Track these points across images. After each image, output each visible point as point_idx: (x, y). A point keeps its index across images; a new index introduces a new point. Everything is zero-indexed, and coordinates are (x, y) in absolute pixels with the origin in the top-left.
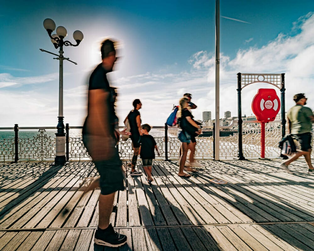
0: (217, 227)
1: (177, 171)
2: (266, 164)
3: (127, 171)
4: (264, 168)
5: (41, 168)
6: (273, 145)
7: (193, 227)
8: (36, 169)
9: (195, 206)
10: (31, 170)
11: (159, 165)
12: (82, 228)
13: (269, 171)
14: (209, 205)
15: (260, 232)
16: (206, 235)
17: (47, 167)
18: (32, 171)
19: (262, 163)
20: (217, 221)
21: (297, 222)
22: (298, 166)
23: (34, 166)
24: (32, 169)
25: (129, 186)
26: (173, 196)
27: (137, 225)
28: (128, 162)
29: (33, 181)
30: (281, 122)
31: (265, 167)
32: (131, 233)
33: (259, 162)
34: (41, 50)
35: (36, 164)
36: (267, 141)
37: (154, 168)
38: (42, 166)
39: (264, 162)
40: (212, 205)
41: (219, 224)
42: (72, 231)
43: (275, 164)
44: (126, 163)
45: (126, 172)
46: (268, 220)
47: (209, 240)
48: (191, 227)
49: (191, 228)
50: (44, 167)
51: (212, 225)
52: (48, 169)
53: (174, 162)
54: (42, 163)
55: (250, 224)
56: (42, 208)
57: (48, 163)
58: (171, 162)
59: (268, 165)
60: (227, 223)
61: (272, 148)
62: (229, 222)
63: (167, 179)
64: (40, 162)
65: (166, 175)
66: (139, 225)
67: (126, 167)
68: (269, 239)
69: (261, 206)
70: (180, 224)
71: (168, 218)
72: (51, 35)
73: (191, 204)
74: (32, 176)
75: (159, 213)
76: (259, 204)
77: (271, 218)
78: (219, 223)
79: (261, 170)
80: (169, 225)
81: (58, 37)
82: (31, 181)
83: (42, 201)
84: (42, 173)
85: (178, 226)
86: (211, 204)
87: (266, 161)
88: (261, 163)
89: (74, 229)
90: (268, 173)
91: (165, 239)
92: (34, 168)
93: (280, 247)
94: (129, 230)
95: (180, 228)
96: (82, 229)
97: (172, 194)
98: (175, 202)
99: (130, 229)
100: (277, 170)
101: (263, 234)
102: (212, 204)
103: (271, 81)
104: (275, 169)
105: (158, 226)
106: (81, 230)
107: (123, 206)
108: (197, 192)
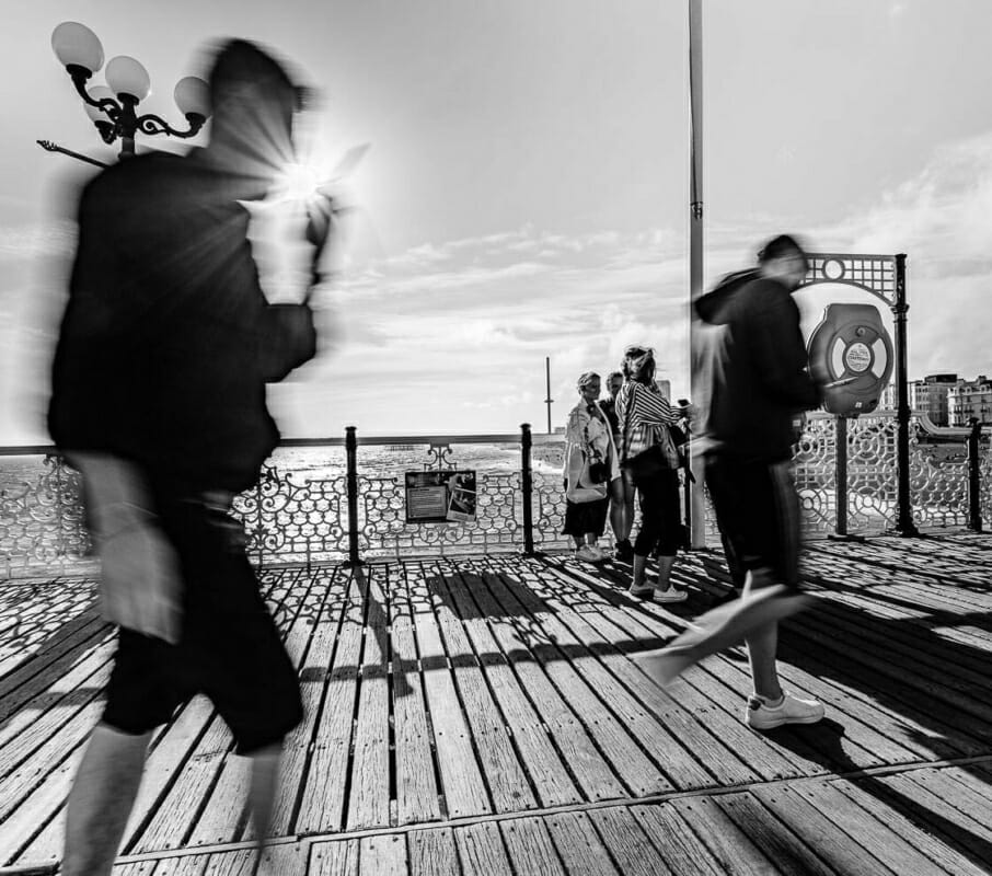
0: (717, 798)
1: (565, 593)
2: (852, 554)
3: (388, 601)
4: (848, 571)
5: (52, 606)
6: (872, 492)
7: (631, 805)
8: (32, 610)
9: (635, 721)
10: (11, 616)
11: (505, 573)
12: (212, 849)
13: (867, 579)
14: (684, 717)
15: (862, 807)
16: (680, 834)
17: (79, 598)
18: (13, 621)
19: (840, 553)
20: (715, 777)
21: (974, 756)
22: (952, 557)
23: (27, 599)
24: (15, 611)
25: (395, 659)
26: (556, 687)
27: (430, 818)
28: (391, 569)
29: (20, 658)
30: (896, 415)
31: (851, 565)
32: (404, 851)
33: (830, 550)
34: (43, 144)
35: (36, 591)
36: (854, 478)
37: (486, 583)
38: (62, 597)
39: (845, 549)
40: (692, 715)
41: (723, 785)
42: (170, 863)
43: (880, 555)
44: (384, 570)
45: (384, 608)
46: (879, 758)
47: (692, 856)
48: (628, 806)
49: (624, 809)
50: (69, 600)
51: (699, 793)
52: (82, 606)
53: (555, 561)
54: (59, 584)
55: (825, 777)
56: (50, 772)
57: (83, 583)
58: (546, 562)
59: (861, 560)
60: (747, 779)
61: (868, 501)
62: (756, 778)
63: (535, 627)
64: (53, 582)
65: (531, 611)
66: (437, 815)
67: (385, 585)
68: (890, 829)
69: (854, 708)
70: (586, 798)
71: (542, 777)
72: (83, 87)
73: (621, 716)
74: (12, 639)
75: (508, 759)
76: (846, 700)
77: (890, 750)
78: (720, 783)
79: (842, 577)
80: (545, 805)
81: (115, 98)
82: (11, 658)
83: (50, 742)
84: (58, 625)
85: (580, 807)
86: (689, 712)
87: (851, 545)
88: (836, 551)
89: (180, 857)
90: (863, 586)
91: (535, 865)
92: (25, 605)
93: (929, 858)
94: (395, 840)
95: (588, 815)
96: (211, 854)
97: (552, 683)
98: (565, 712)
99: (403, 836)
100: (892, 574)
101: (869, 812)
102: (693, 711)
103: (863, 280)
104: (885, 574)
105: (507, 811)
106: (205, 856)
107: (375, 742)
108: (639, 669)
